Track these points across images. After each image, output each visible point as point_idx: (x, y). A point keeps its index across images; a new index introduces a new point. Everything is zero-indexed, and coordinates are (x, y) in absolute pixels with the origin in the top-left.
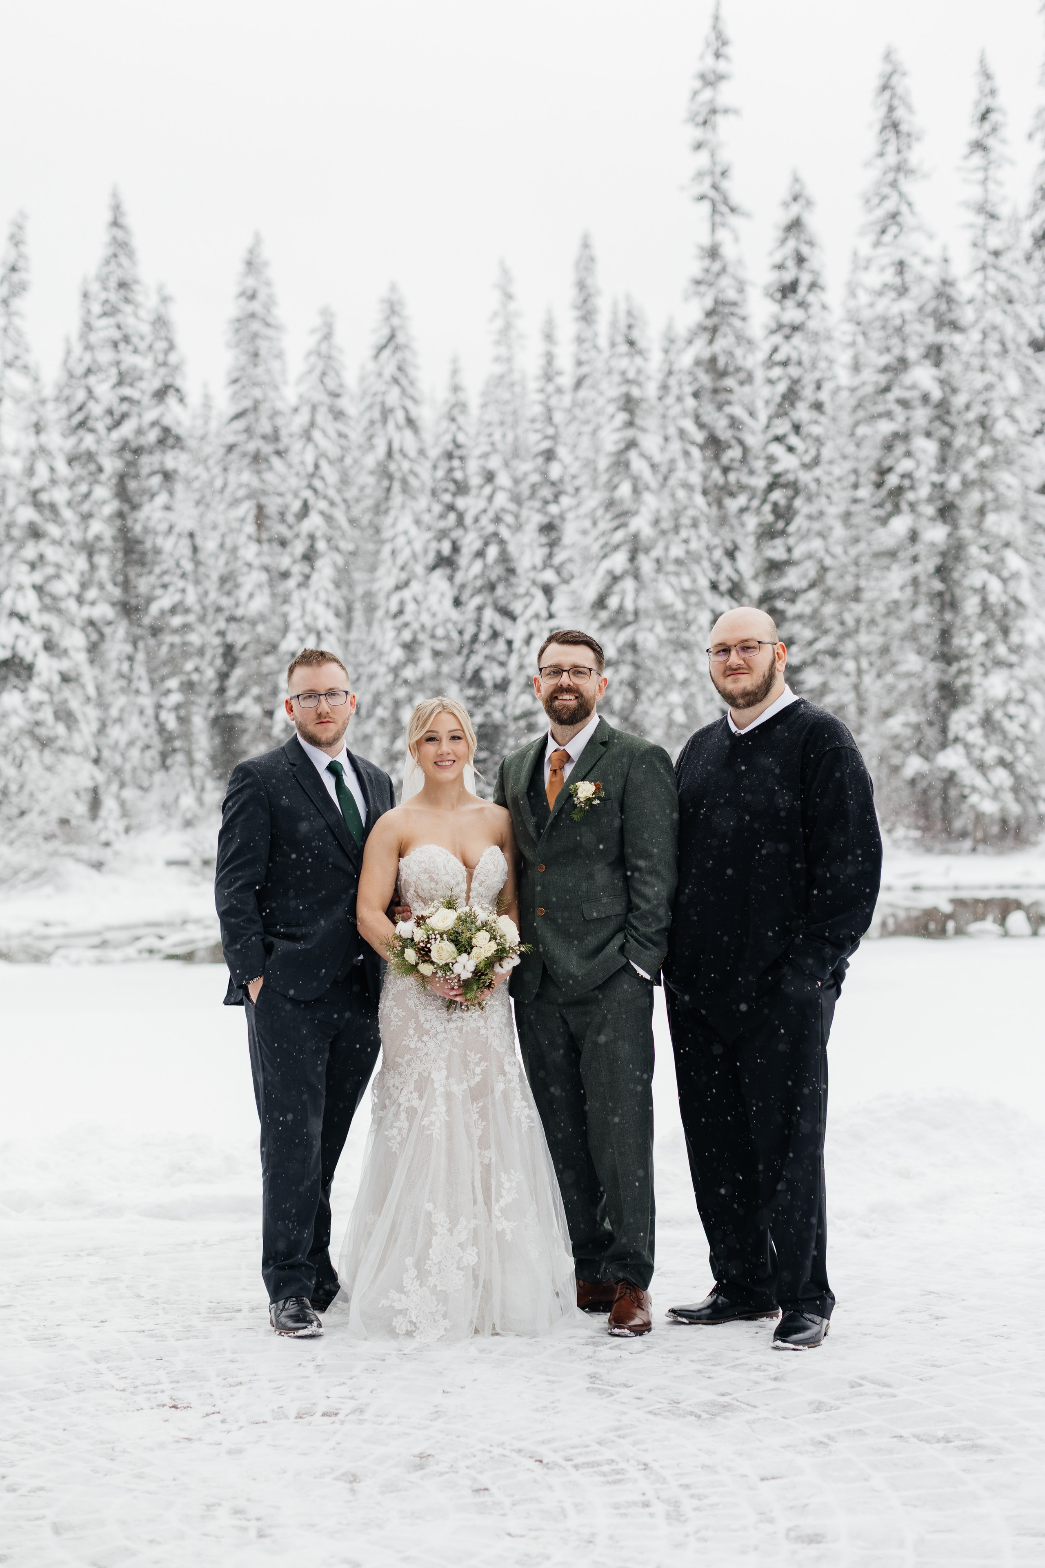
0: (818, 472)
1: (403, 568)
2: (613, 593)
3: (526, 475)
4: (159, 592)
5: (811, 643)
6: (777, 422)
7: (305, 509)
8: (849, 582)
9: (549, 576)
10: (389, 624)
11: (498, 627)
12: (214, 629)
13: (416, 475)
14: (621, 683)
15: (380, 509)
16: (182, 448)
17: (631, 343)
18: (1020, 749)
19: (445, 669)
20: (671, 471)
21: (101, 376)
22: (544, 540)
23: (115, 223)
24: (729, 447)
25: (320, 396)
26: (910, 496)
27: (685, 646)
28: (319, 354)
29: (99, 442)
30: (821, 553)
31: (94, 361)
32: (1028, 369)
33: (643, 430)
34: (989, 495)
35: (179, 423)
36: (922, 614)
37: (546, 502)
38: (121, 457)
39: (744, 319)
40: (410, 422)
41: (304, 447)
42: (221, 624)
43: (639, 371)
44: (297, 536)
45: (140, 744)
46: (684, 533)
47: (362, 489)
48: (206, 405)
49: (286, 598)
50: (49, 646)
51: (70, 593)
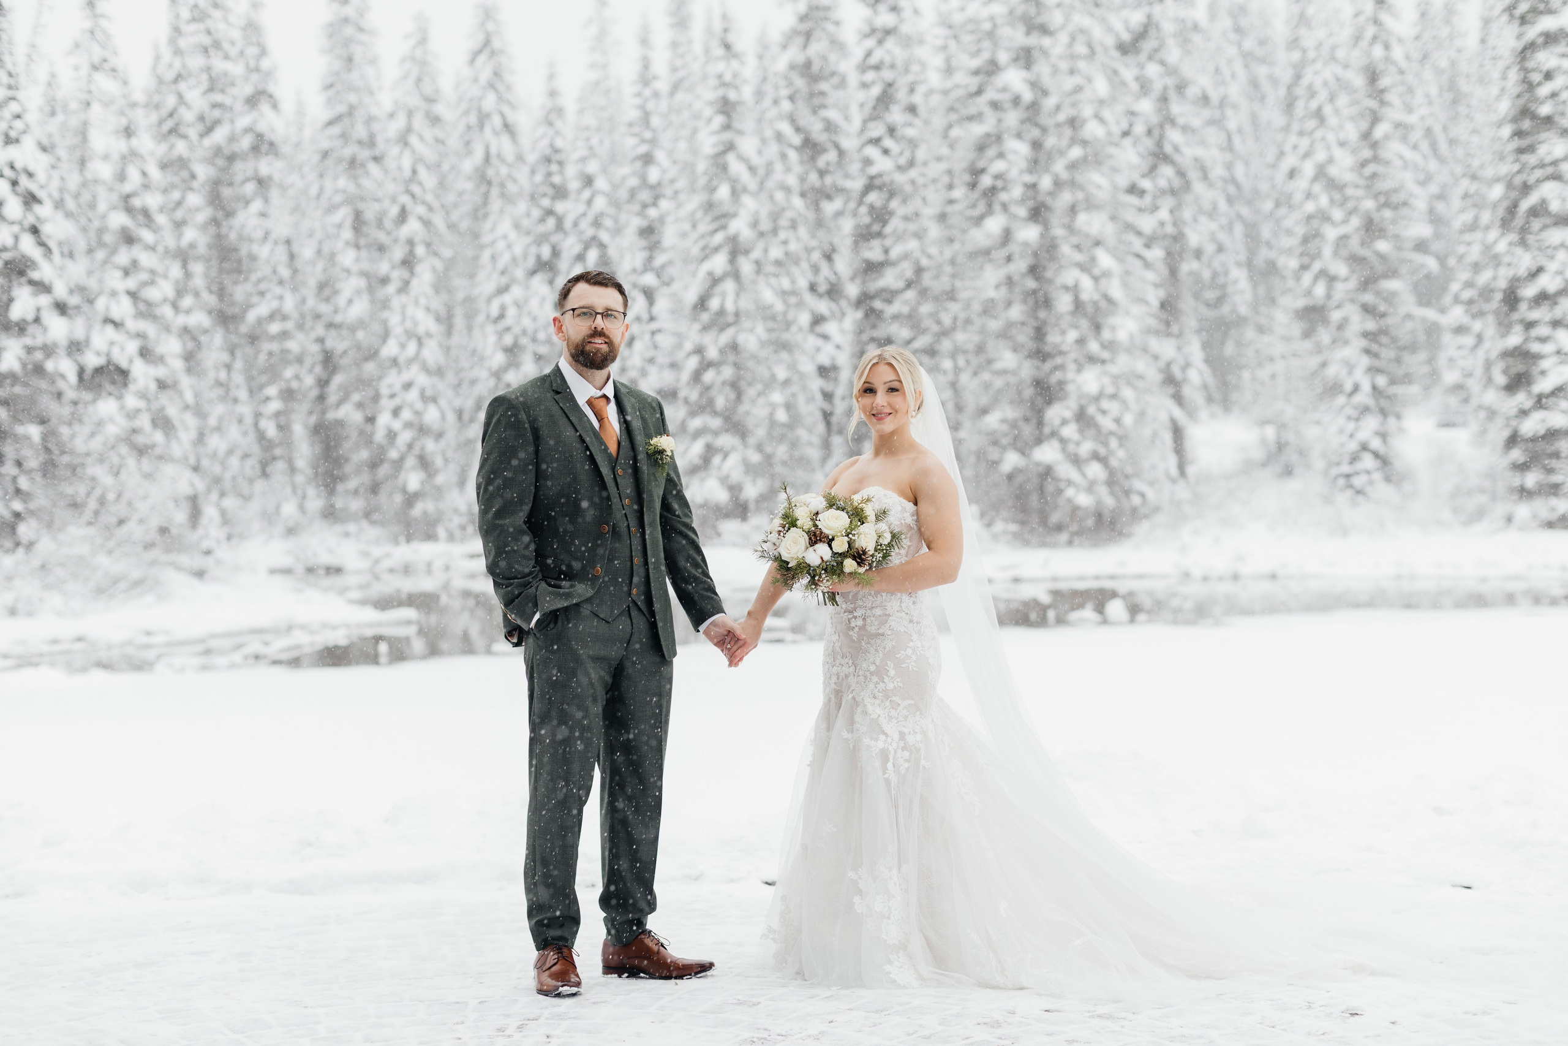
0: (913, 173)
1: (503, 273)
2: (713, 295)
3: (624, 178)
4: (255, 299)
5: (909, 342)
6: (871, 125)
7: (403, 215)
8: (944, 283)
9: (649, 279)
10: (490, 329)
12: (313, 335)
13: (515, 181)
14: (724, 383)
15: (479, 213)
16: (276, 155)
17: (727, 47)
18: (1114, 443)
20: (769, 173)
21: (191, 82)
22: (643, 243)
24: (825, 150)
25: (415, 101)
26: (1003, 196)
27: (784, 346)
28: (413, 59)
29: (191, 148)
30: (917, 254)
31: (184, 66)
32: (1115, 72)
33: (740, 133)
34: (1080, 195)
35: (273, 130)
36: (1016, 312)
37: (645, 206)
38: (213, 164)
39: (837, 23)
40: (508, 128)
41: (401, 153)
42: (320, 331)
43: (735, 75)
44: (396, 241)
45: (239, 453)
46: (782, 235)
47: (460, 194)
48: (300, 112)
49: (385, 304)
50: (145, 353)
51: (165, 300)
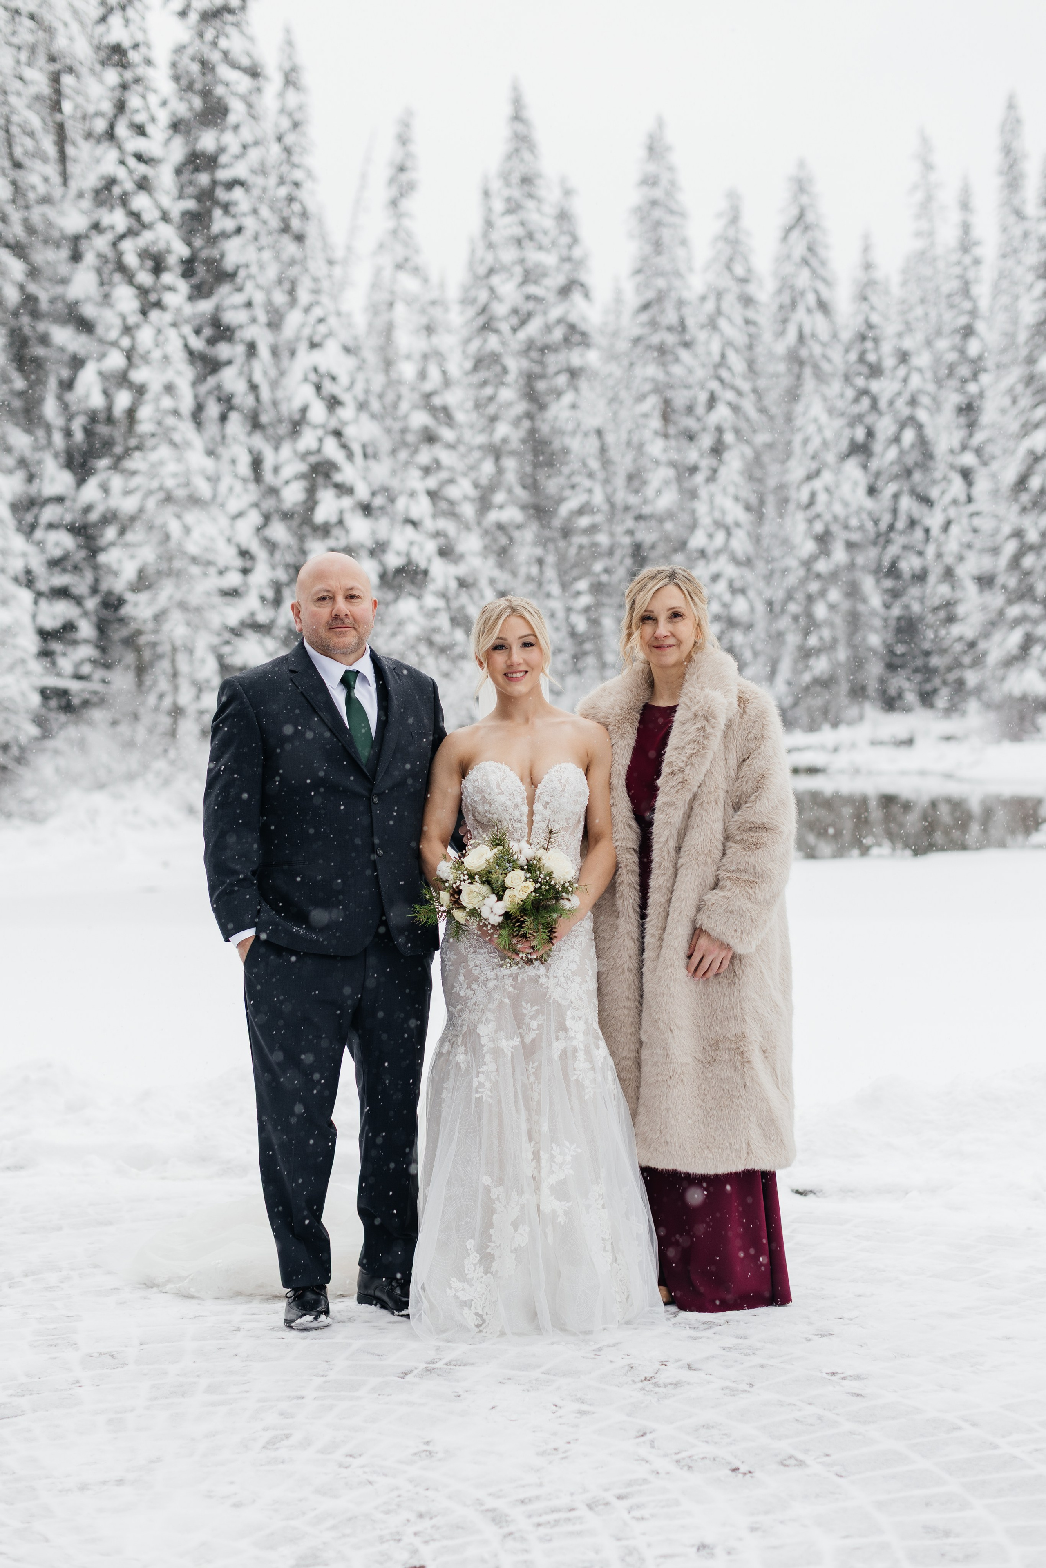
1: (813, 458)
2: (1033, 473)
3: (945, 352)
4: (567, 493)
7: (712, 401)
9: (968, 459)
10: (800, 516)
11: (916, 514)
12: (623, 528)
13: (829, 360)
15: (793, 395)
16: (590, 345)
19: (860, 560)
21: (503, 276)
22: (962, 420)
23: (517, 117)
25: (727, 282)
28: (726, 240)
29: (503, 343)
31: (497, 259)
35: (584, 319)
37: (964, 381)
38: (526, 357)
40: (823, 306)
41: (711, 337)
44: (704, 429)
47: (777, 376)
48: (618, 300)
49: (693, 494)
50: (445, 552)
51: (466, 498)
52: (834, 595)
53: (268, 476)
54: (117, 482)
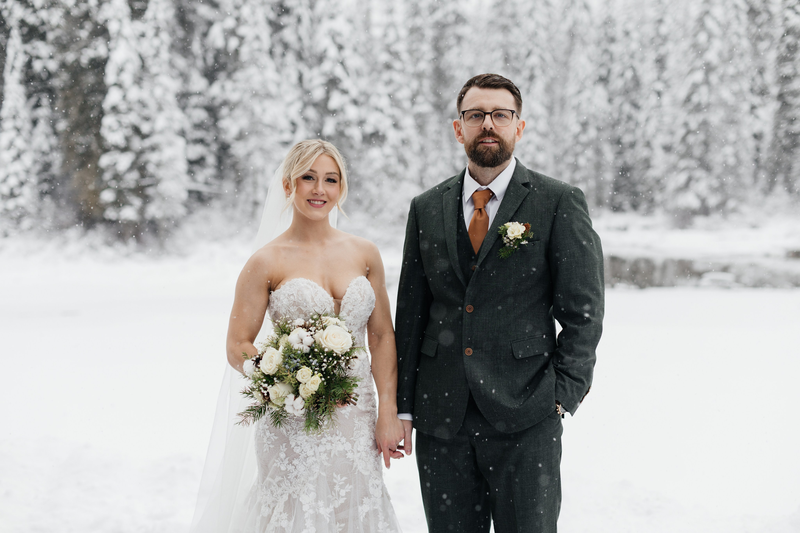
2: (695, 94)
3: (648, 32)
7: (529, 54)
9: (659, 86)
10: (572, 113)
11: (631, 113)
13: (588, 35)
14: (699, 143)
16: (466, 24)
19: (603, 136)
20: (729, 26)
22: (657, 66)
27: (734, 122)
29: (424, 21)
33: (713, 5)
35: (464, 11)
37: (658, 46)
38: (435, 29)
40: (586, 7)
41: (529, 21)
46: (735, 61)
51: (405, 98)
52: (590, 153)
53: (306, 85)
54: (229, 85)
